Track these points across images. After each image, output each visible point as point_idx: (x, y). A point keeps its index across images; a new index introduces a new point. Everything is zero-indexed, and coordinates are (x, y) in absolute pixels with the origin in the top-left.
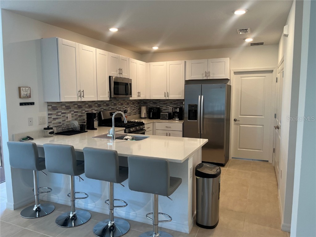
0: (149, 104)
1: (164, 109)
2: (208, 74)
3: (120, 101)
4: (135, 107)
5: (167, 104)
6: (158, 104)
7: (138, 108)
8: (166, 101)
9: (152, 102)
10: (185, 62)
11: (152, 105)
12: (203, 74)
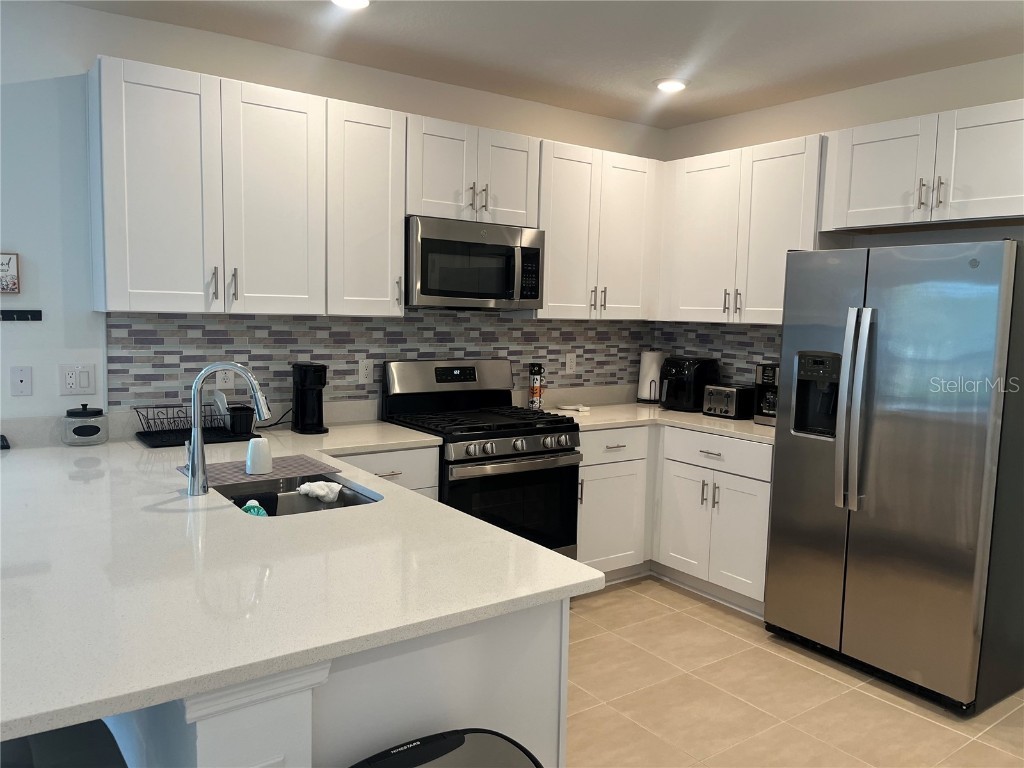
0: (680, 342)
1: (739, 370)
2: (935, 192)
3: (516, 323)
4: (614, 351)
5: (751, 345)
6: (717, 344)
7: (632, 357)
8: (750, 334)
9: (692, 335)
10: (823, 142)
11: (690, 349)
12: (905, 198)
